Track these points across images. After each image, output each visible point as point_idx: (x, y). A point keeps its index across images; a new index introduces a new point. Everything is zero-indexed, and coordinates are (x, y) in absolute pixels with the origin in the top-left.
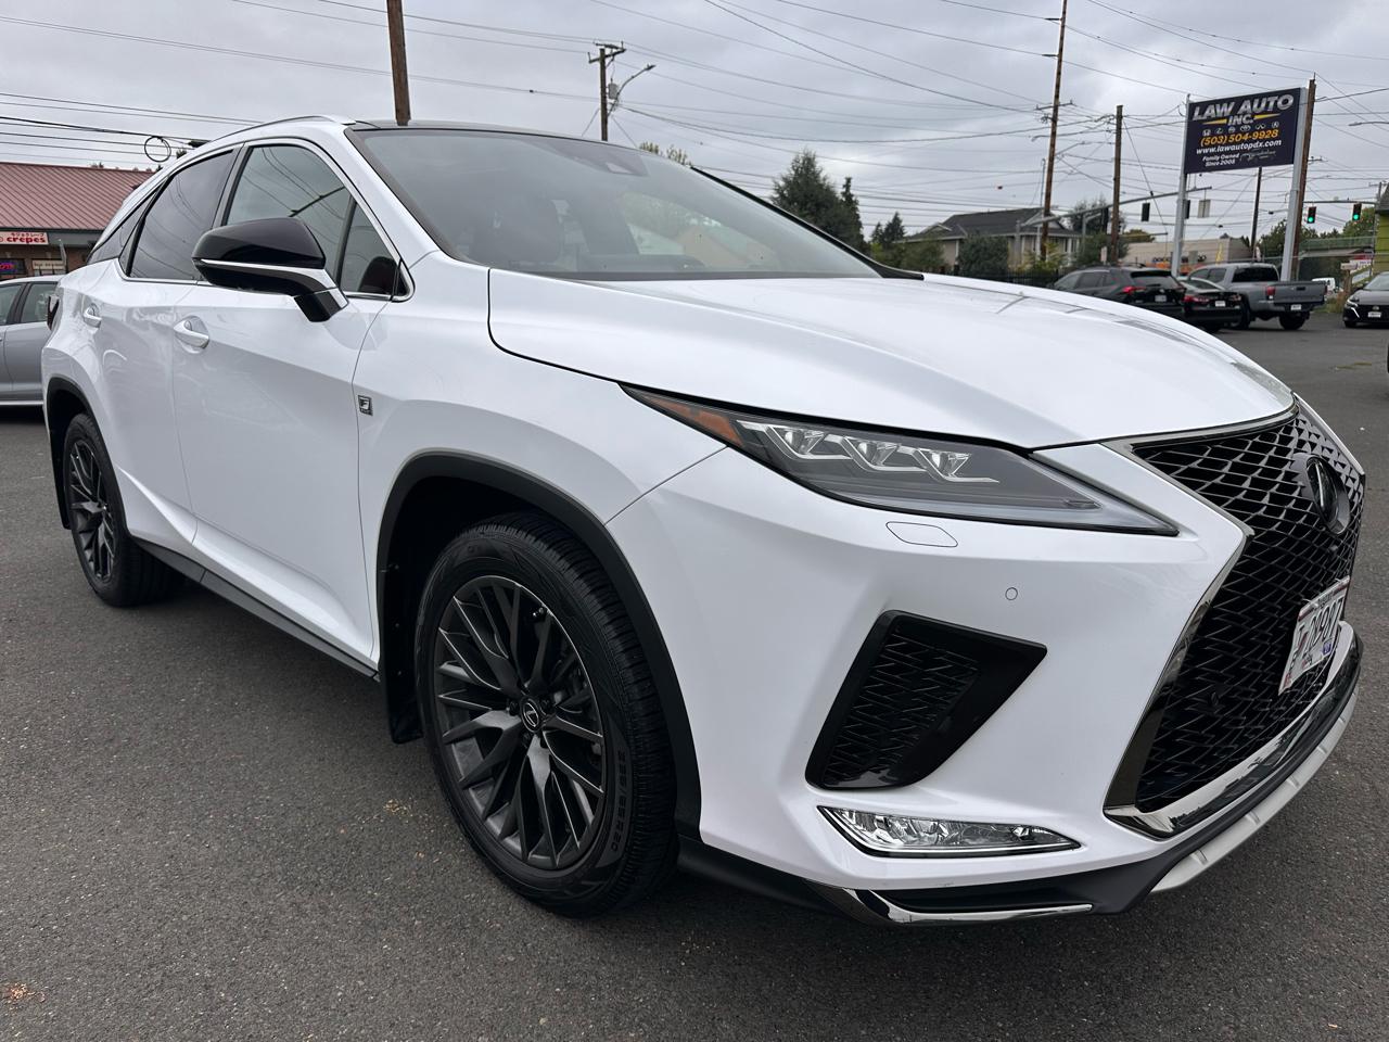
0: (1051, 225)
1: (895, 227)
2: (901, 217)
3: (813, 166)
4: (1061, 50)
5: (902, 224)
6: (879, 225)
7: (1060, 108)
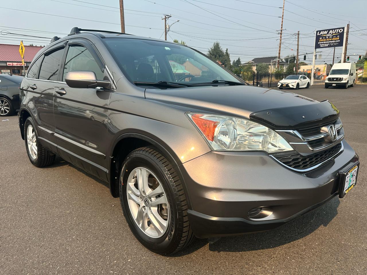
0: (280, 61)
3: (219, 46)
4: (283, 16)
5: (240, 61)
7: (282, 31)
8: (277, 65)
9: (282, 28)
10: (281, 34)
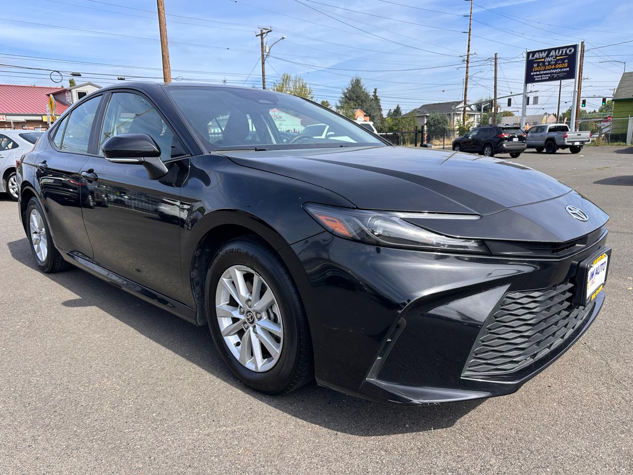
0: (467, 109)
1: (397, 111)
2: (400, 106)
4: (470, 30)
6: (390, 110)
7: (470, 56)
8: (462, 115)
9: (469, 51)
10: (468, 62)
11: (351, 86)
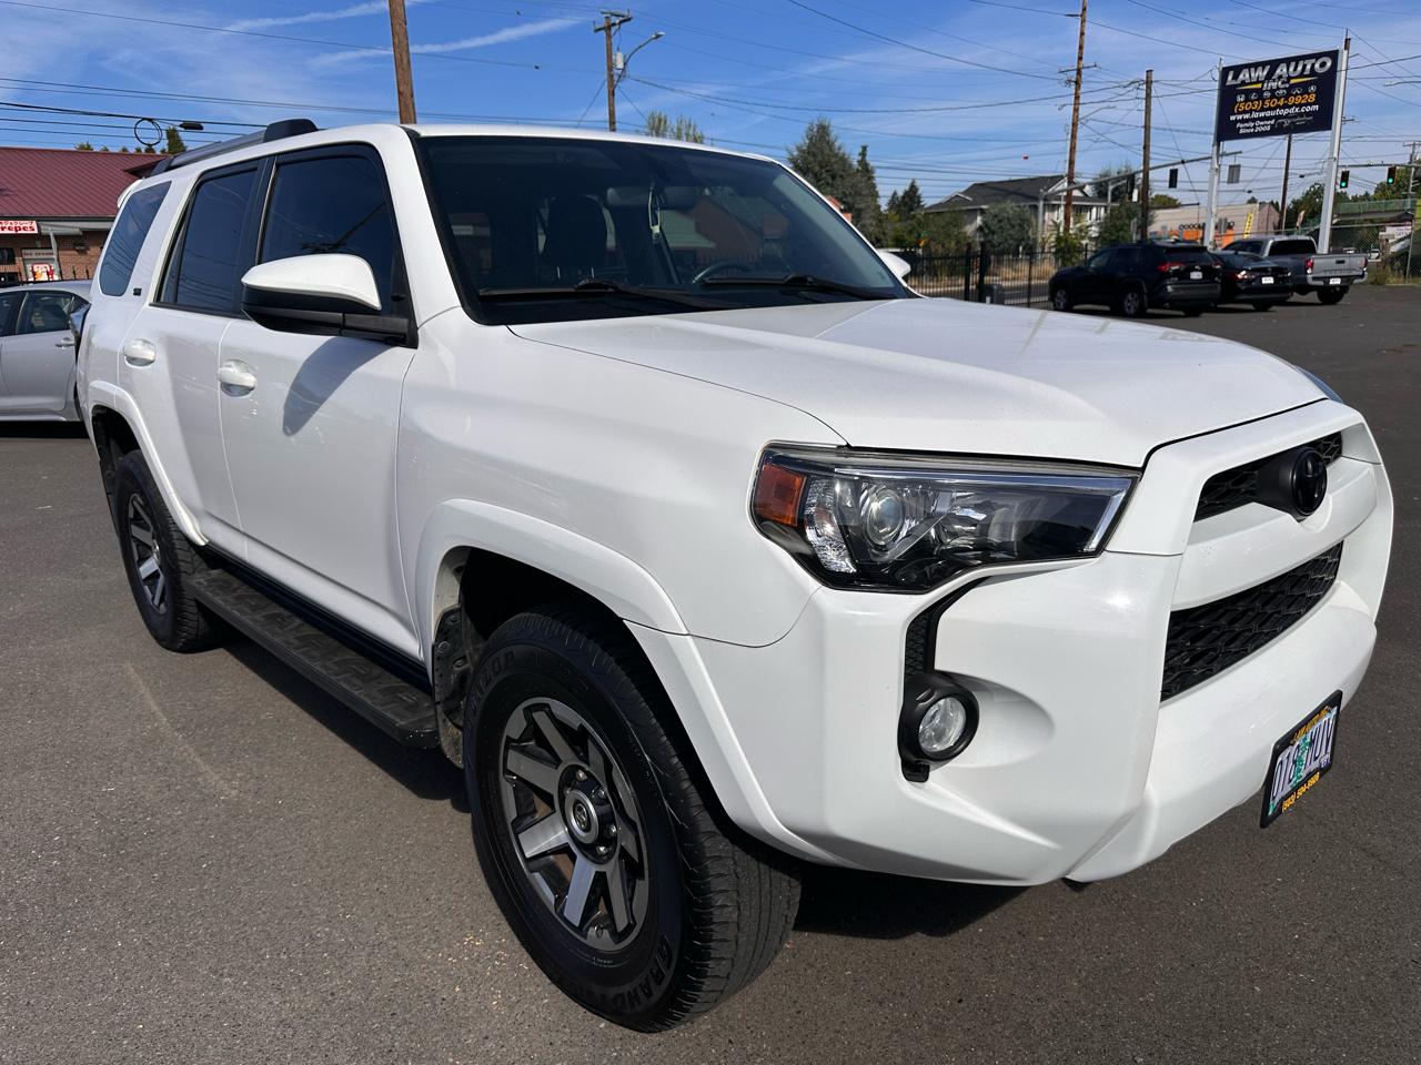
0: (1076, 193)
1: (912, 195)
2: (918, 183)
3: (828, 135)
4: (1084, 9)
5: (919, 192)
6: (895, 194)
7: (1083, 71)
8: (1062, 208)
9: (1080, 58)
10: (1077, 83)
11: (807, 141)
